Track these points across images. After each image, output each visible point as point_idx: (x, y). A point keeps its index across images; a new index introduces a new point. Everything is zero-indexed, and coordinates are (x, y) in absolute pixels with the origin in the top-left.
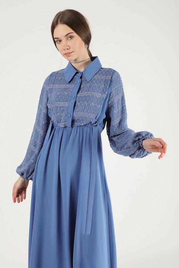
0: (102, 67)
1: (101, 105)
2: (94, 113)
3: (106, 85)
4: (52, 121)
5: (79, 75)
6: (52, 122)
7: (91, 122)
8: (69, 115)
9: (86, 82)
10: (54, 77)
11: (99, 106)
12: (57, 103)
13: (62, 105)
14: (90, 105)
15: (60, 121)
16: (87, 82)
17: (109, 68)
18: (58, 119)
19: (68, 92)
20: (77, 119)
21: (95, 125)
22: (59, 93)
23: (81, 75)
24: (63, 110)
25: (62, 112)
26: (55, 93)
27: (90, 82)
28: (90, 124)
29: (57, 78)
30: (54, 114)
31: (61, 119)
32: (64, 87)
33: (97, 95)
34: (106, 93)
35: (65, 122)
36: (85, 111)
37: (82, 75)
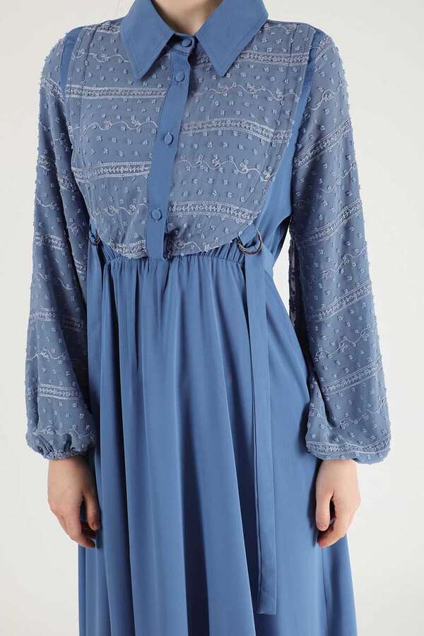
0: (269, 18)
1: (273, 171)
2: (249, 203)
3: (291, 91)
4: (95, 234)
5: (184, 49)
6: (93, 236)
7: (238, 240)
8: (156, 213)
9: (214, 78)
10: (82, 51)
11: (268, 175)
12: (108, 167)
13: (125, 175)
14: (237, 171)
15: (124, 238)
16: (218, 77)
17: (298, 24)
18: (115, 229)
19: (145, 119)
20: (185, 226)
21: (252, 249)
22: (109, 124)
23: (191, 48)
24: (133, 195)
25: (129, 201)
26: (94, 125)
27: (228, 75)
28: (235, 245)
29: (95, 56)
30: (96, 205)
31: (126, 228)
32: (125, 98)
33: (259, 131)
34: (293, 123)
35: (140, 238)
36: (215, 194)
37: (194, 50)
